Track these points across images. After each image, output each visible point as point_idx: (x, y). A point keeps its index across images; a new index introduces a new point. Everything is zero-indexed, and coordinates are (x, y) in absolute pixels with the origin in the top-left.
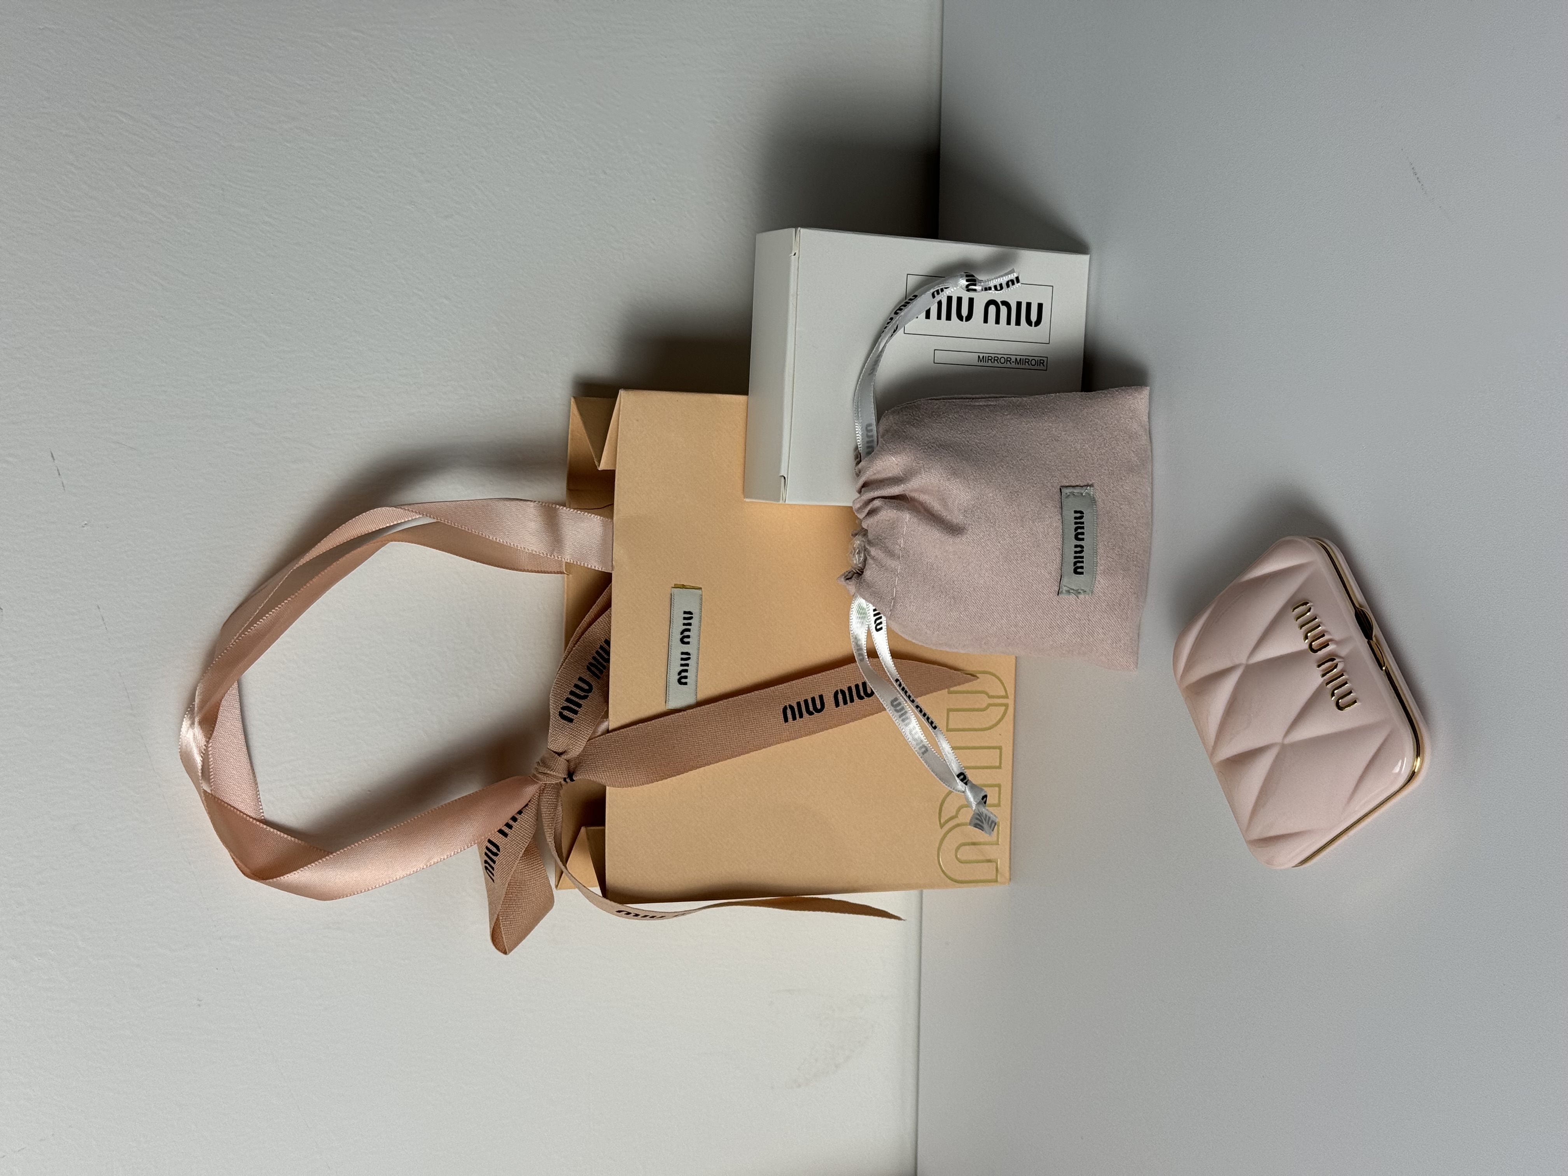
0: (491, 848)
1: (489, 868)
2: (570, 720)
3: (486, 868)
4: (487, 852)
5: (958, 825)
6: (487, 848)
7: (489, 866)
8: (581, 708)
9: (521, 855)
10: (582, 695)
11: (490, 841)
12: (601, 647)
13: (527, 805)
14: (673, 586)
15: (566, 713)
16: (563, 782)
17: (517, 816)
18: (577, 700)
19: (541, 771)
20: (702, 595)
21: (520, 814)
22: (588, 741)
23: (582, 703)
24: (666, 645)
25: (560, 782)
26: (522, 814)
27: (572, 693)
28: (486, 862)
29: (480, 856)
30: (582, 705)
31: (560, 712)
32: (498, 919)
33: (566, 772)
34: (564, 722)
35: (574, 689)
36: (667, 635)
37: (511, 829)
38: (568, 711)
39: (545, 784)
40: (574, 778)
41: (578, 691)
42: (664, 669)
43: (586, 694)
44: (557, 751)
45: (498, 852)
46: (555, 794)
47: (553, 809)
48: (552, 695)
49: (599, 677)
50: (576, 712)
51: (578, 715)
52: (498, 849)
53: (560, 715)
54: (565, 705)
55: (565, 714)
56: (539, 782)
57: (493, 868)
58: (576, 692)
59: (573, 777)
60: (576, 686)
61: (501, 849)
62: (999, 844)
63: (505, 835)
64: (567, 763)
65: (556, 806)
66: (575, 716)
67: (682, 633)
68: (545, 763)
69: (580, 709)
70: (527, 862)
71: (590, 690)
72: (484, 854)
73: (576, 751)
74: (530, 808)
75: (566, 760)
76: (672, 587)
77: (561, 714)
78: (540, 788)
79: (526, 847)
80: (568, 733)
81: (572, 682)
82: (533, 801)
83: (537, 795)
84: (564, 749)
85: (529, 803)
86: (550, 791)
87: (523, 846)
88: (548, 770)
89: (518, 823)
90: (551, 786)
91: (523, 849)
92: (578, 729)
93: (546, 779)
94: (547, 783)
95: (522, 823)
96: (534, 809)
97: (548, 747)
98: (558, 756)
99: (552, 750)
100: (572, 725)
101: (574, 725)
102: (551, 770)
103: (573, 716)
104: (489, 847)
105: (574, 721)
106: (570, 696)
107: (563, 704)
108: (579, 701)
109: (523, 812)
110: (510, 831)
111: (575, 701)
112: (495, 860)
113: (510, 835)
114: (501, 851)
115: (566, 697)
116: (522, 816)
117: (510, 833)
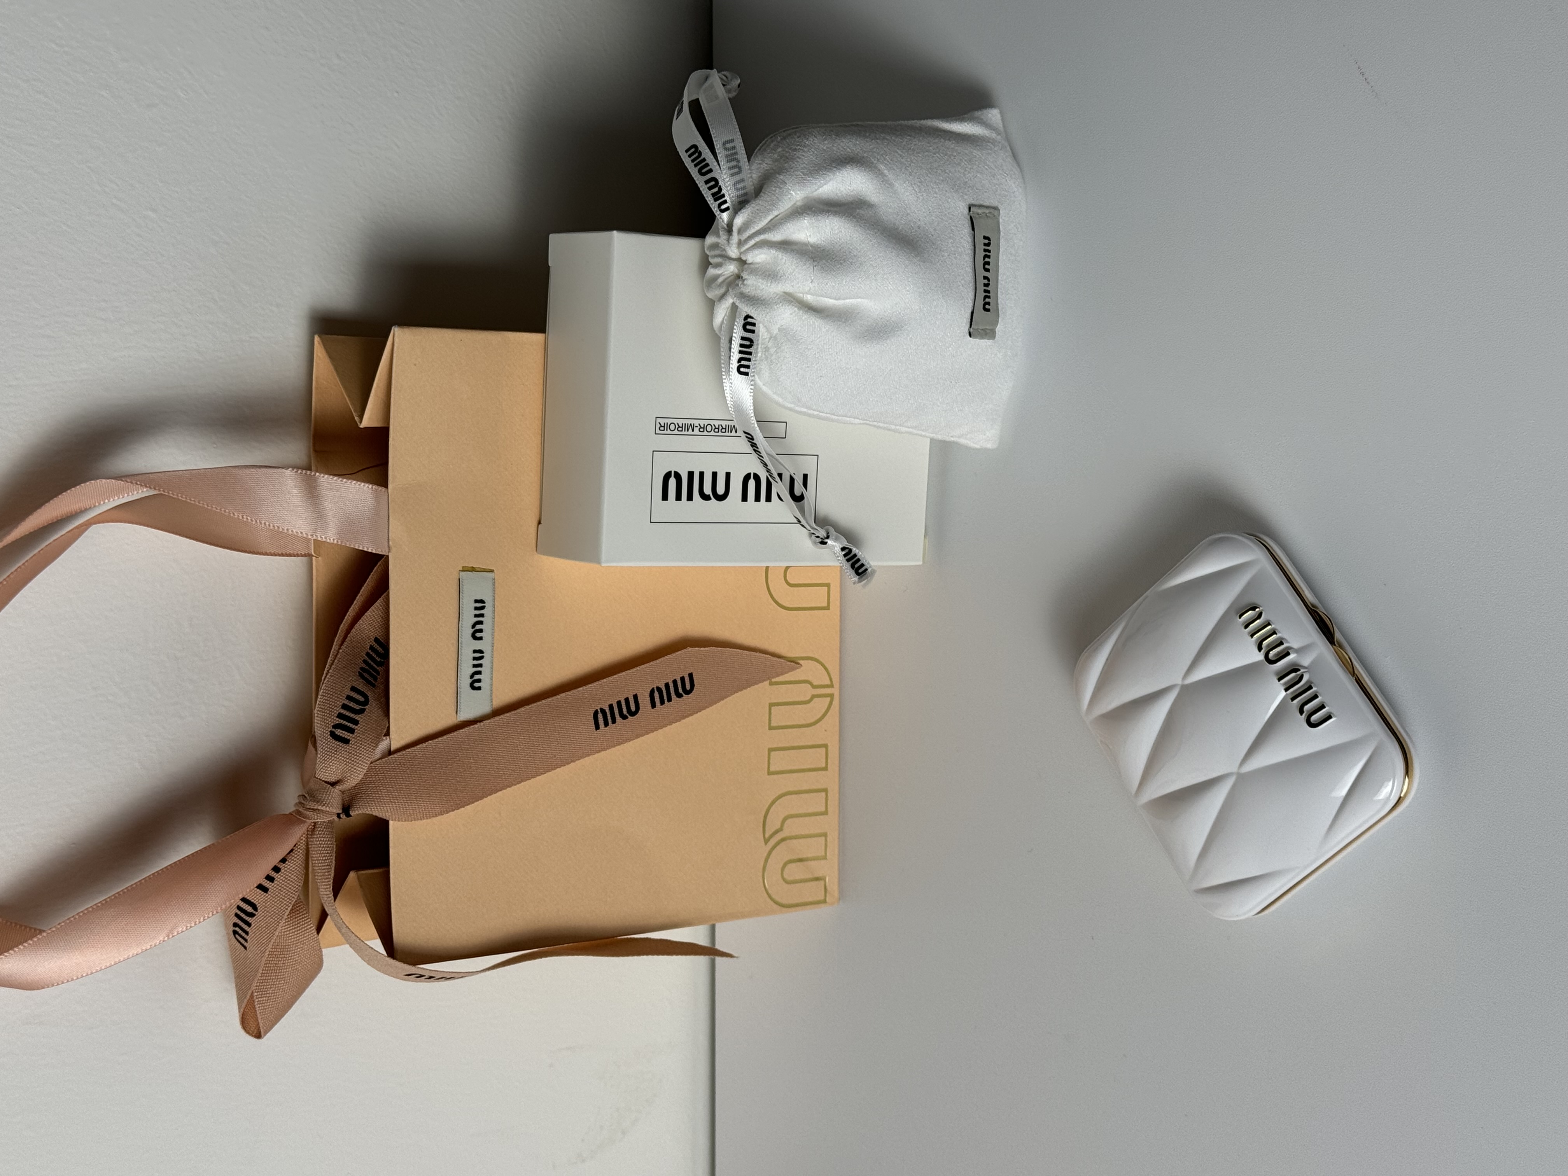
0: (244, 908)
1: (240, 932)
2: (346, 741)
3: (236, 933)
4: (239, 913)
6: (239, 908)
7: (241, 929)
8: (359, 725)
9: (286, 915)
10: (358, 708)
11: (244, 899)
12: (372, 648)
13: (292, 851)
14: (461, 569)
15: (339, 732)
16: (337, 819)
17: (281, 866)
18: (352, 715)
19: (309, 807)
20: (494, 579)
21: (284, 863)
22: (367, 766)
23: (359, 719)
24: (456, 643)
25: (333, 819)
26: (287, 862)
27: (344, 707)
28: (236, 925)
30: (358, 721)
31: (331, 732)
32: (249, 1001)
33: (340, 806)
34: (338, 743)
35: (347, 702)
36: (456, 630)
37: (273, 882)
38: (342, 730)
39: (314, 822)
40: (350, 813)
41: (352, 704)
42: (454, 672)
43: (363, 707)
44: (329, 780)
45: (254, 912)
46: (328, 834)
49: (376, 685)
50: (352, 731)
51: (356, 734)
52: (255, 909)
53: (331, 735)
54: (337, 723)
55: (338, 734)
56: (307, 820)
57: (246, 934)
58: (350, 705)
59: (350, 811)
60: (349, 698)
61: (259, 908)
63: (266, 890)
64: (342, 794)
66: (351, 735)
67: (473, 626)
68: (314, 796)
69: (356, 727)
70: (294, 925)
71: (366, 702)
73: (353, 780)
77: (333, 735)
78: (309, 828)
79: (292, 903)
80: (343, 757)
81: (344, 693)
82: (299, 845)
83: (304, 837)
84: (338, 778)
85: (295, 848)
86: (323, 831)
87: (290, 903)
88: (319, 805)
89: (282, 874)
90: (323, 825)
91: (289, 907)
92: (356, 752)
93: (316, 817)
94: (318, 822)
95: (287, 874)
96: (301, 855)
97: (317, 776)
98: (331, 787)
99: (323, 779)
100: (348, 747)
101: (351, 747)
102: (323, 804)
103: (349, 736)
104: (242, 906)
105: (351, 742)
106: (342, 711)
107: (335, 722)
108: (354, 717)
109: (288, 859)
110: (271, 885)
111: (349, 717)
112: (250, 922)
113: (270, 890)
114: (259, 911)
115: (337, 713)
116: (286, 864)
117: (271, 887)
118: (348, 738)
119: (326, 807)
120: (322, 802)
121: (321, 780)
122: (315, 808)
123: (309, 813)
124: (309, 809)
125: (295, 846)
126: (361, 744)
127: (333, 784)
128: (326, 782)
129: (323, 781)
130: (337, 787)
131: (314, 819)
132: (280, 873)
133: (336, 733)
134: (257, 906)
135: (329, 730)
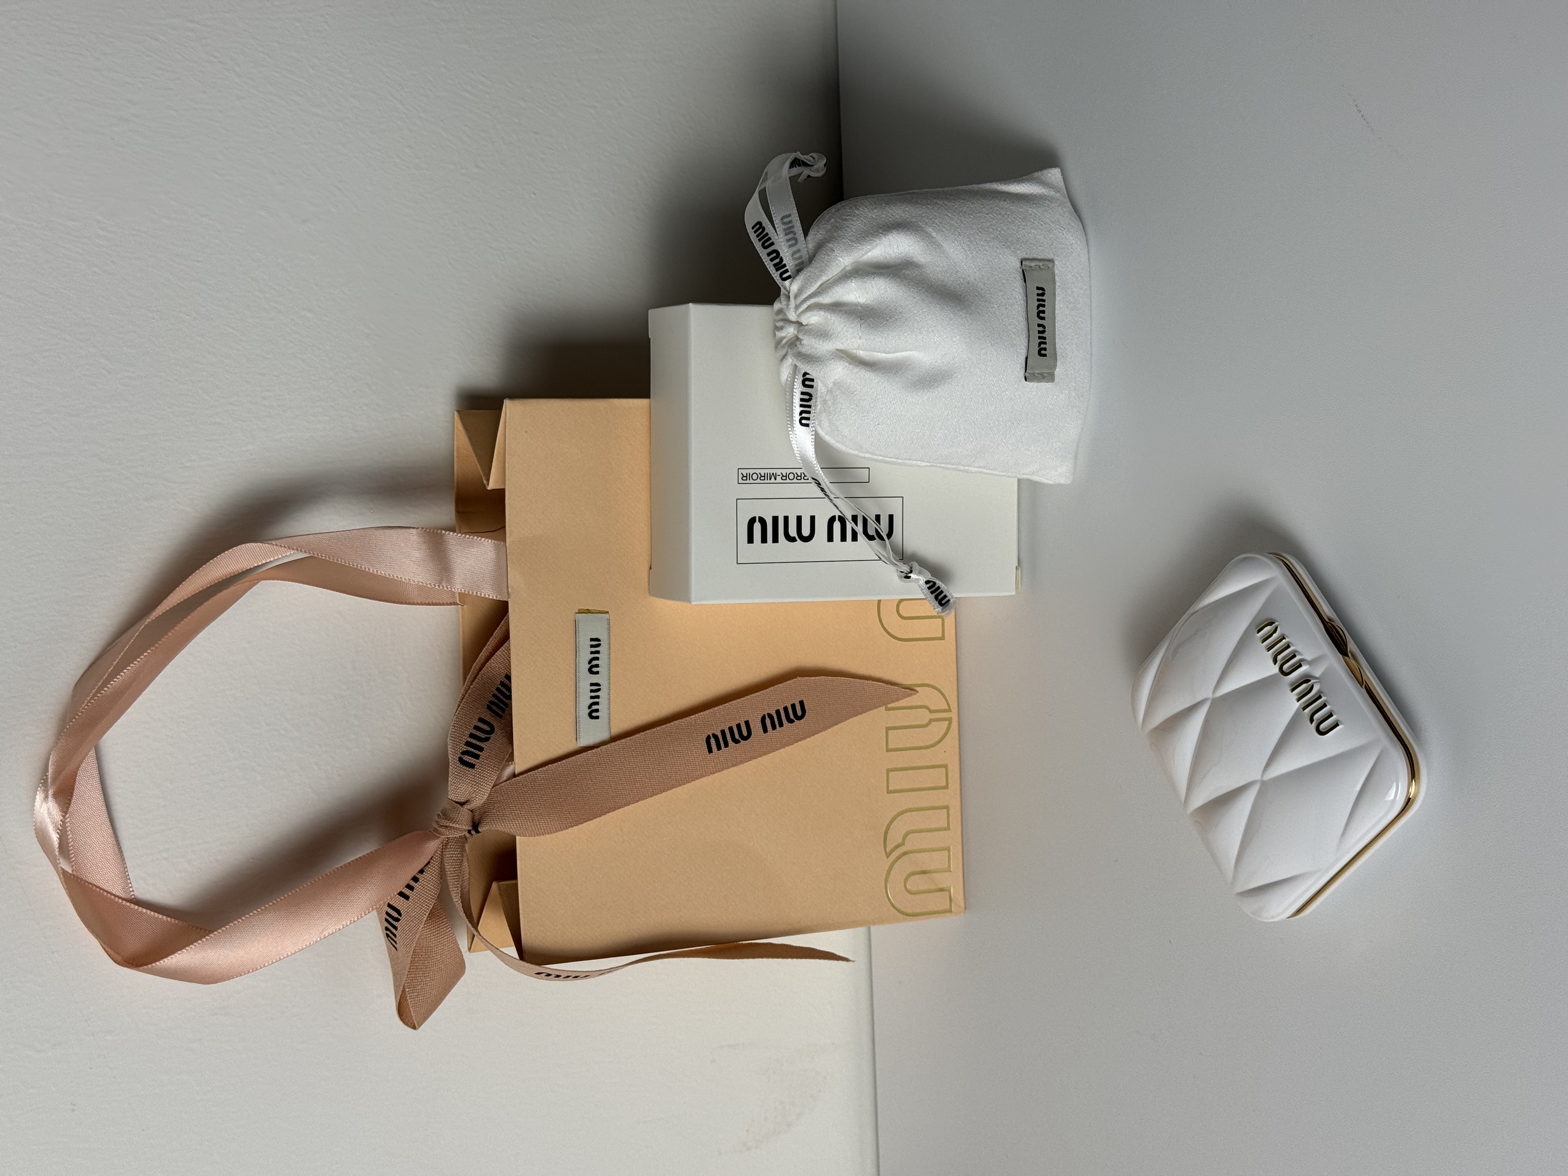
0: (391, 913)
1: (391, 935)
2: (472, 766)
3: (388, 935)
4: (388, 918)
5: (905, 853)
6: (387, 913)
7: (390, 932)
8: (483, 752)
9: (425, 919)
10: (483, 737)
11: (390, 906)
12: (502, 683)
13: (429, 863)
14: (577, 611)
15: (467, 758)
16: (467, 835)
17: (419, 876)
18: (478, 743)
19: (442, 824)
20: (609, 620)
21: (422, 874)
22: (492, 788)
23: (484, 746)
24: (573, 677)
25: (464, 835)
26: (424, 873)
27: (472, 736)
28: (387, 929)
29: (381, 922)
30: (483, 748)
31: (459, 758)
32: (404, 991)
33: (470, 824)
34: (465, 768)
35: (474, 732)
36: (573, 666)
37: (413, 891)
38: (468, 756)
39: (448, 838)
40: (480, 830)
41: (478, 733)
42: (572, 704)
43: (488, 736)
44: (459, 801)
45: (399, 917)
46: (459, 848)
47: (457, 865)
48: (450, 739)
49: (501, 717)
50: (477, 757)
51: (480, 759)
52: (400, 914)
53: (459, 761)
54: (465, 750)
55: (466, 760)
56: (441, 836)
57: (395, 936)
58: (477, 734)
59: (479, 828)
60: (476, 728)
61: (402, 914)
62: (950, 871)
63: (407, 897)
64: (471, 813)
65: (462, 861)
66: (477, 760)
67: (590, 662)
68: (446, 815)
69: (481, 753)
70: (432, 926)
71: (492, 731)
72: (384, 920)
73: (478, 801)
74: (432, 866)
75: (469, 810)
76: (576, 613)
77: (461, 761)
78: (442, 843)
79: (430, 909)
80: (470, 780)
81: (472, 724)
82: (434, 858)
83: (440, 851)
84: (467, 798)
85: (431, 860)
86: (453, 845)
87: (428, 909)
88: (450, 823)
89: (420, 884)
90: (454, 840)
91: (427, 912)
92: (480, 775)
93: (448, 833)
94: (450, 837)
95: (425, 883)
96: (436, 867)
97: (449, 797)
98: (461, 807)
99: (454, 800)
100: (473, 771)
101: (476, 771)
102: (453, 822)
103: (475, 761)
104: (389, 912)
105: (476, 766)
106: (470, 740)
107: (463, 749)
108: (480, 744)
109: (425, 871)
110: (411, 893)
111: (476, 745)
112: (397, 926)
113: (411, 897)
114: (402, 916)
115: (465, 741)
116: (424, 875)
117: (411, 894)
118: (474, 763)
119: (456, 824)
120: (453, 819)
121: (452, 800)
122: (447, 825)
123: (442, 829)
124: (443, 826)
125: (431, 859)
126: (485, 768)
127: (462, 804)
128: (456, 802)
129: (454, 801)
130: (465, 806)
131: (447, 835)
132: (418, 883)
133: (464, 759)
134: (401, 912)
135: (458, 756)
